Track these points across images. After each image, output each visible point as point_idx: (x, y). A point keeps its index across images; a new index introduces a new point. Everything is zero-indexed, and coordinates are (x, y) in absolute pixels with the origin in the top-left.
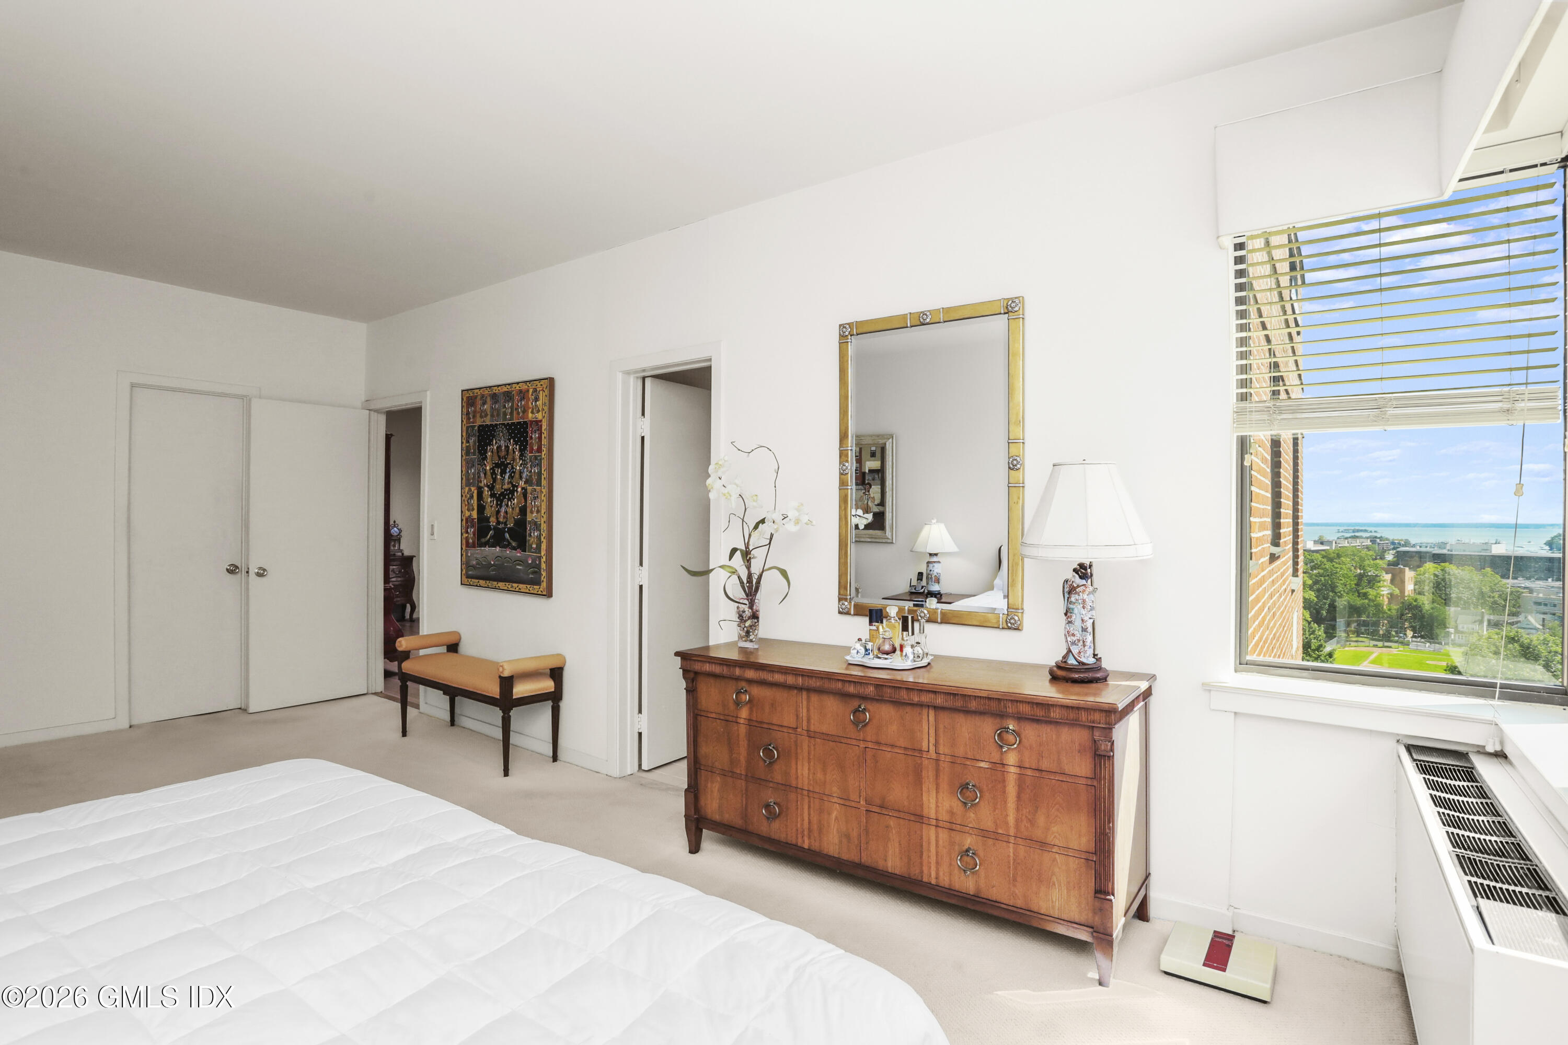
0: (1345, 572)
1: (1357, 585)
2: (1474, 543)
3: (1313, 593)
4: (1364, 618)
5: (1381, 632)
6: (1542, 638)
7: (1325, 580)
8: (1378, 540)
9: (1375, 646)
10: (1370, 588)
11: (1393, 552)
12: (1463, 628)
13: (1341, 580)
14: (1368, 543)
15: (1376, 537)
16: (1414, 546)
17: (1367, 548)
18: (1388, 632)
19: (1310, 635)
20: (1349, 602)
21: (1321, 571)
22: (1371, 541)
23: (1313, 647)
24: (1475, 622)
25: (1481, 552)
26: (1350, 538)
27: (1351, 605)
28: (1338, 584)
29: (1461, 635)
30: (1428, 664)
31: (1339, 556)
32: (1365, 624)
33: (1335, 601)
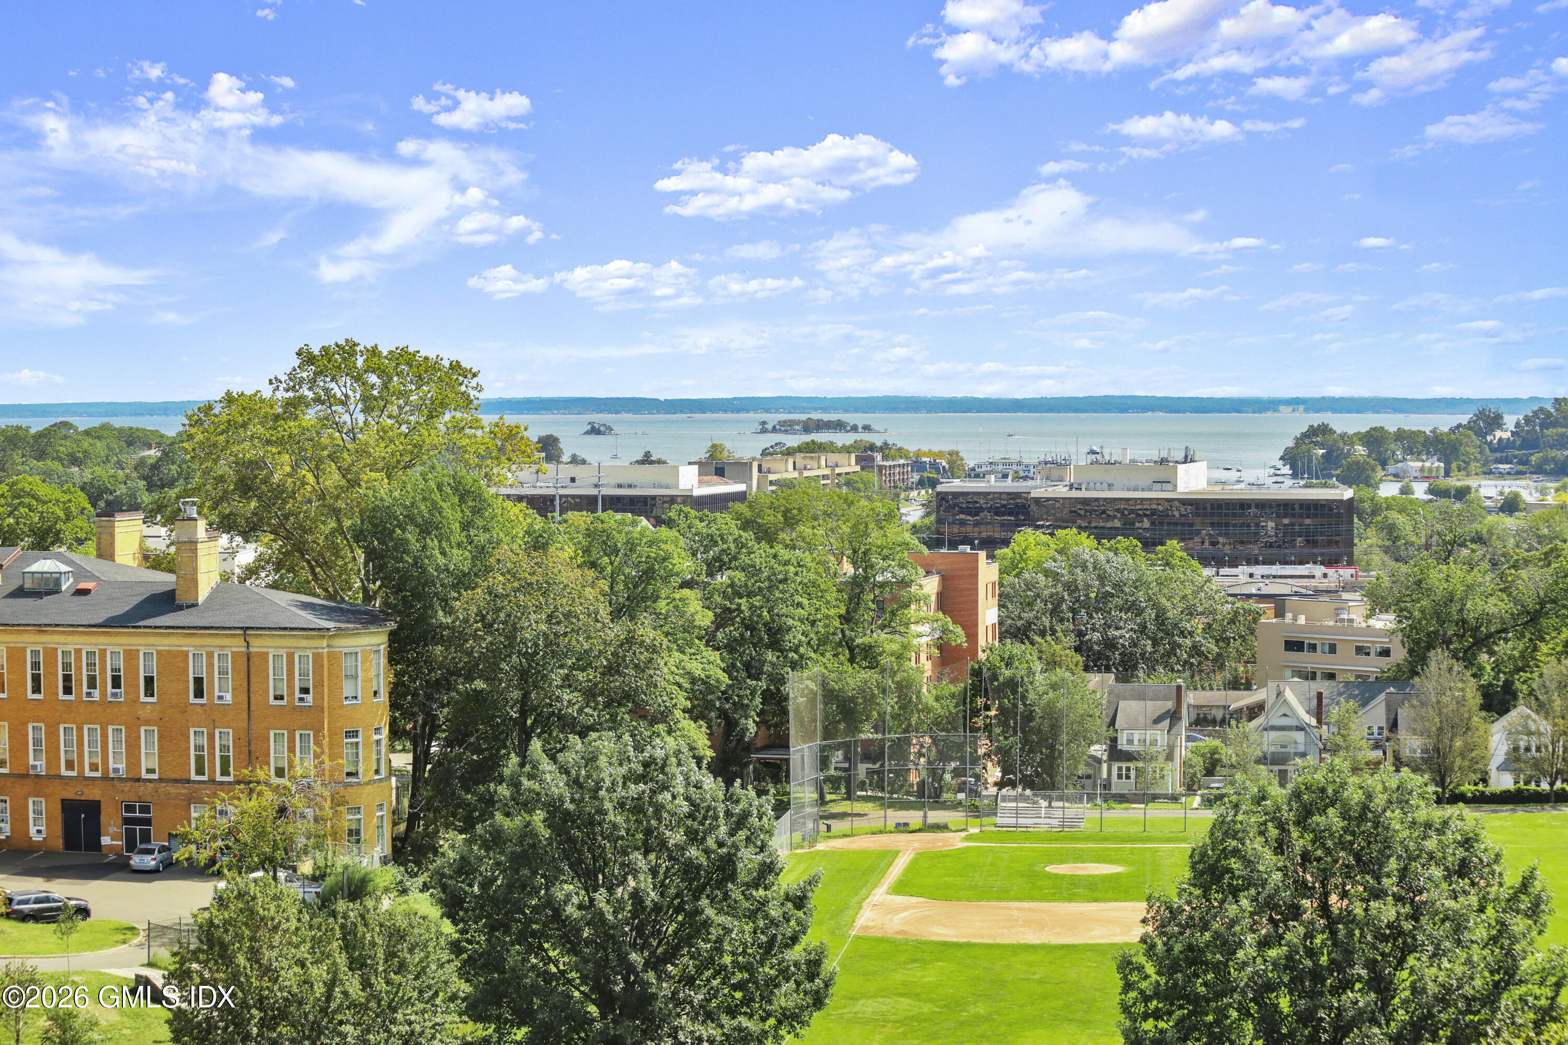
0: (812, 576)
1: (846, 619)
2: (1133, 461)
3: (715, 656)
4: (867, 734)
5: (914, 778)
6: (1393, 784)
7: (751, 607)
8: (878, 457)
9: (903, 827)
10: (883, 627)
11: (924, 494)
12: (1130, 742)
13: (799, 605)
14: (850, 465)
15: (872, 447)
16: (974, 474)
17: (848, 484)
18: (936, 775)
19: (732, 833)
20: (824, 684)
21: (739, 576)
22: (859, 460)
23: (743, 877)
24: (1157, 721)
25: (1150, 490)
26: (800, 449)
27: (832, 691)
28: (790, 622)
29: (1124, 765)
30: (1056, 877)
31: (790, 521)
32: (872, 753)
33: (782, 681)
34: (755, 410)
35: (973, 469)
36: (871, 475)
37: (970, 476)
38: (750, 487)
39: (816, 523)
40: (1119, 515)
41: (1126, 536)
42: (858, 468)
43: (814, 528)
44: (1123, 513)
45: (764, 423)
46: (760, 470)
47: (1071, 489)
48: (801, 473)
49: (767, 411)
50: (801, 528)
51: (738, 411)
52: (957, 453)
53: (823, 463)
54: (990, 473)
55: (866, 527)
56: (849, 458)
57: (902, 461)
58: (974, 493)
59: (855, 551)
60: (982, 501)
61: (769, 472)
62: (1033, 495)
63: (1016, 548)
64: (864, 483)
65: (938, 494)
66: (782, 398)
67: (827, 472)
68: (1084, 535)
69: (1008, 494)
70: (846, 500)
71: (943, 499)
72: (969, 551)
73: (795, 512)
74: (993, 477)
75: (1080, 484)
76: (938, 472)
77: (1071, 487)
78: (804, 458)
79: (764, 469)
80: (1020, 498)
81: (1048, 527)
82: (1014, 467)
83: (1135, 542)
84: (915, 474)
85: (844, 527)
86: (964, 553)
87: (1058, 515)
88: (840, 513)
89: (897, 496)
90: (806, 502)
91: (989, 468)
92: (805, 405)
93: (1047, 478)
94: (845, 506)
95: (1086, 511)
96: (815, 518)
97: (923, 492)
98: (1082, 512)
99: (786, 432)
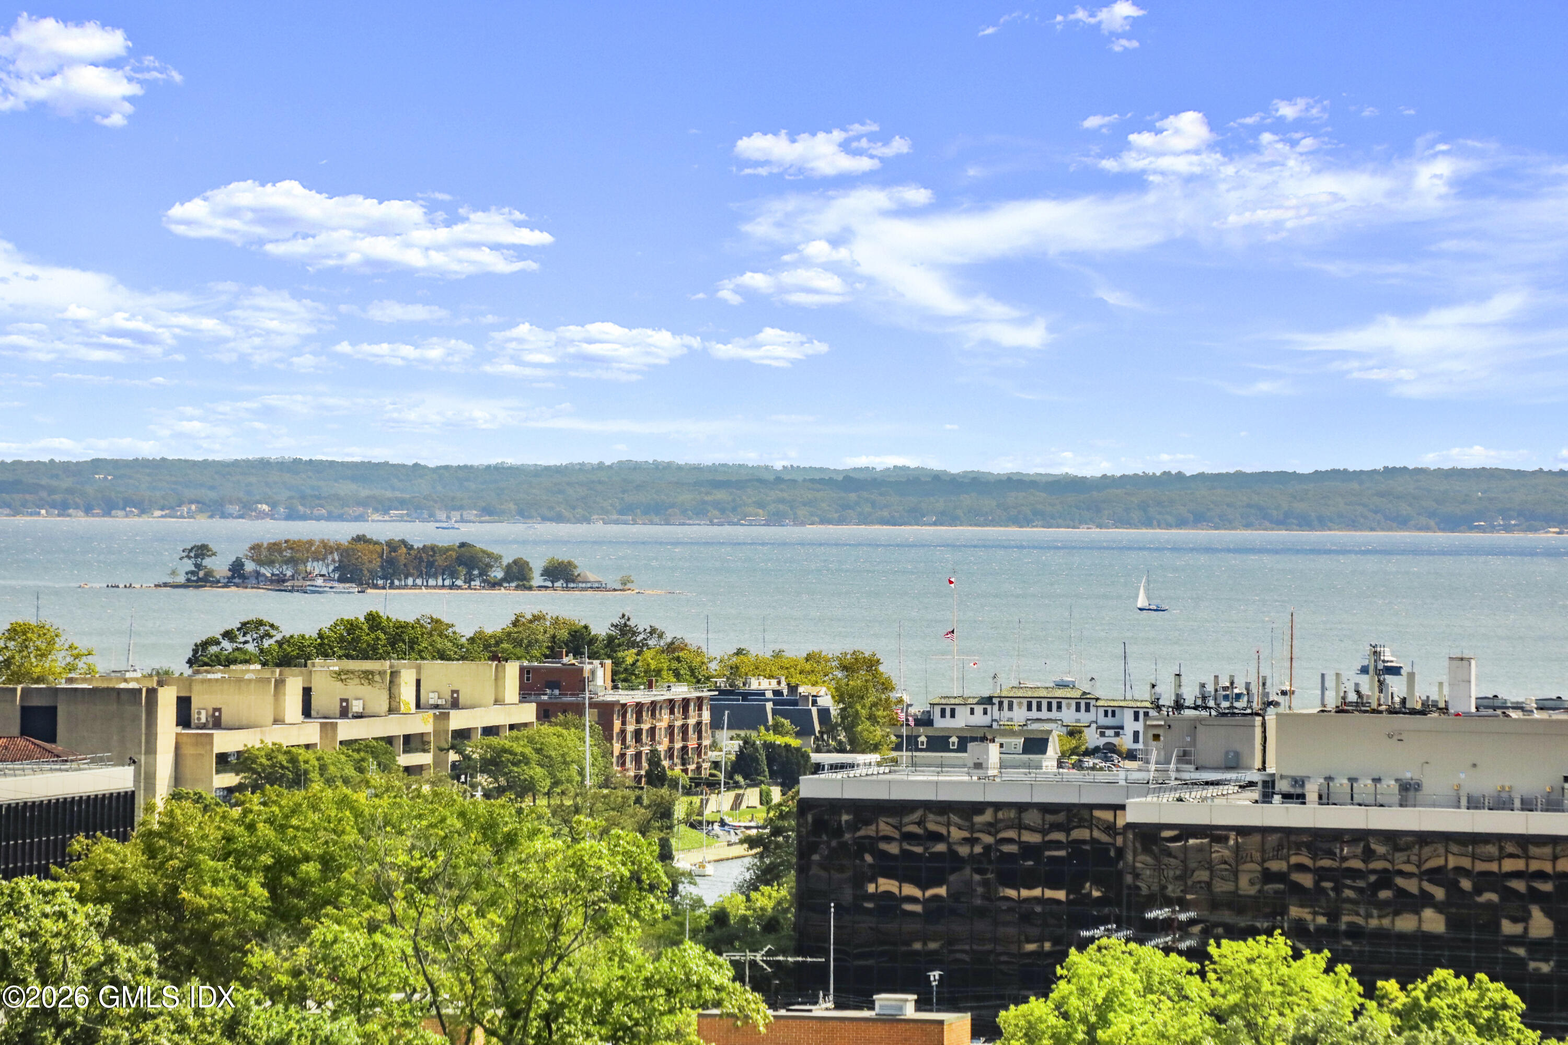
2: (1492, 704)
11: (753, 805)
14: (500, 702)
16: (927, 736)
34: (171, 507)
35: (925, 721)
36: (570, 735)
37: (912, 743)
38: (148, 779)
39: (382, 912)
40: (1439, 893)
41: (1465, 969)
42: (528, 713)
43: (373, 927)
44: (1452, 887)
45: (201, 551)
46: (184, 717)
47: (1267, 797)
48: (328, 729)
49: (216, 509)
50: (325, 929)
51: (109, 508)
52: (872, 664)
53: (407, 694)
54: (983, 736)
55: (556, 926)
56: (498, 678)
57: (681, 691)
58: (928, 806)
59: (515, 1014)
60: (956, 834)
61: (217, 723)
62: (1132, 816)
63: (1075, 1004)
64: (547, 763)
65: (806, 805)
66: (264, 465)
67: (423, 724)
68: (1314, 962)
69: (1046, 808)
70: (488, 829)
71: (820, 826)
72: (910, 1012)
73: (310, 869)
74: (993, 751)
75: (1299, 782)
76: (804, 730)
77: (1268, 790)
78: (339, 676)
79: (200, 714)
80: (1090, 823)
81: (1184, 928)
82: (1069, 715)
83: (1498, 991)
84: (724, 736)
85: (476, 925)
86: (892, 1020)
87: (1221, 887)
88: (465, 874)
89: (664, 813)
90: (351, 837)
91: (979, 719)
92: (346, 488)
93: (1184, 757)
94: (485, 853)
95: (1321, 874)
96: (382, 893)
97: (752, 796)
98: (1306, 880)
99: (278, 582)
